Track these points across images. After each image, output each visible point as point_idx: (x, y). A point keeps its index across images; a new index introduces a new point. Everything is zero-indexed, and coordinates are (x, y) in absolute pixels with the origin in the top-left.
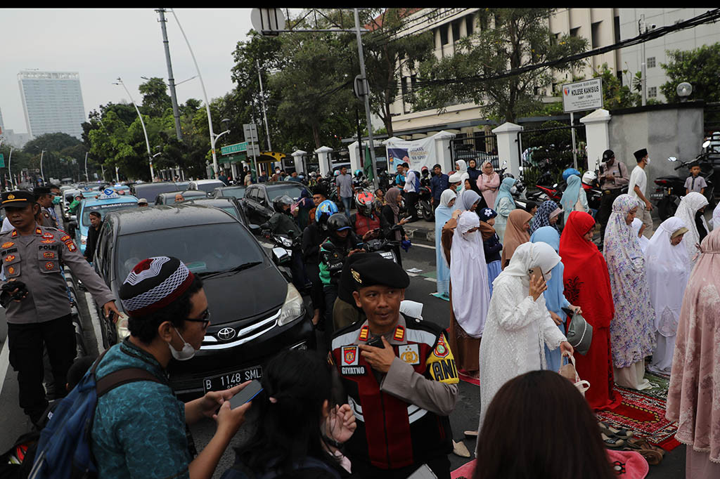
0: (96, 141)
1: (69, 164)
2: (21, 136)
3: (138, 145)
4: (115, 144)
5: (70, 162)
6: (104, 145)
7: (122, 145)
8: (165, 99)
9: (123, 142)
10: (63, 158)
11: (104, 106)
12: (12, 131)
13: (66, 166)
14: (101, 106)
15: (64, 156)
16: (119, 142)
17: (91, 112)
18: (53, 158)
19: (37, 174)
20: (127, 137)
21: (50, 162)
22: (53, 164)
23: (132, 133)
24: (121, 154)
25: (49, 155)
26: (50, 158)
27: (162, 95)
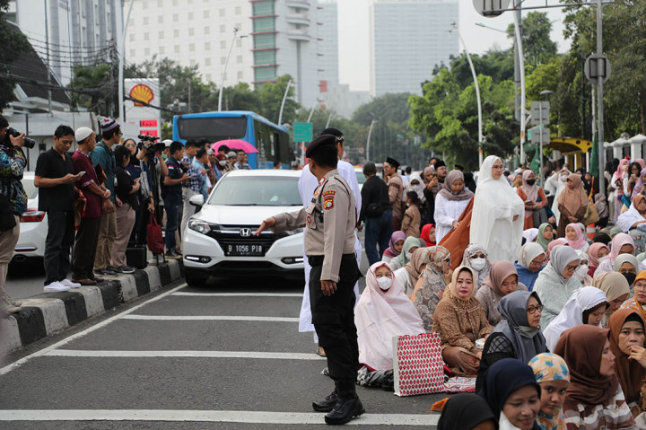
0: (416, 112)
1: (409, 144)
2: (358, 95)
3: (470, 120)
4: (438, 118)
5: (411, 142)
6: (425, 118)
7: (447, 118)
8: (545, 47)
9: (450, 114)
10: (402, 134)
11: (455, 56)
12: (347, 86)
13: (404, 148)
14: (451, 57)
15: (403, 131)
16: (445, 114)
17: (436, 66)
18: (388, 132)
19: (360, 155)
20: (458, 108)
21: (383, 140)
22: (386, 143)
23: (466, 102)
24: (443, 131)
25: (382, 128)
26: (383, 133)
27: (540, 40)
